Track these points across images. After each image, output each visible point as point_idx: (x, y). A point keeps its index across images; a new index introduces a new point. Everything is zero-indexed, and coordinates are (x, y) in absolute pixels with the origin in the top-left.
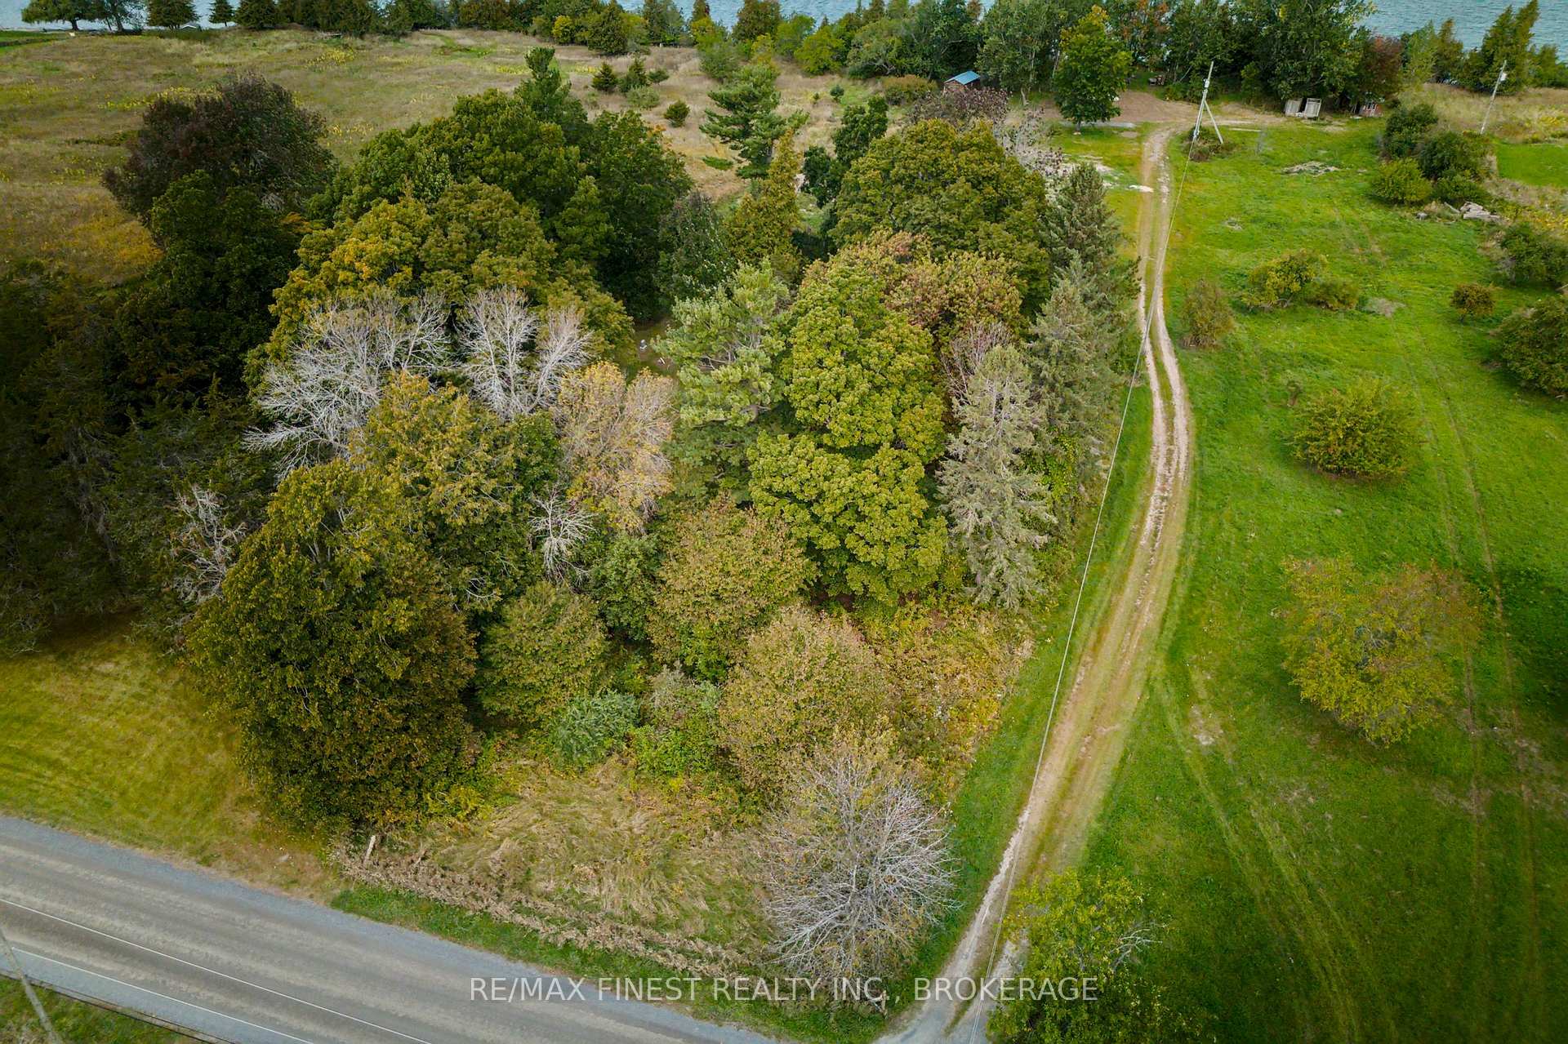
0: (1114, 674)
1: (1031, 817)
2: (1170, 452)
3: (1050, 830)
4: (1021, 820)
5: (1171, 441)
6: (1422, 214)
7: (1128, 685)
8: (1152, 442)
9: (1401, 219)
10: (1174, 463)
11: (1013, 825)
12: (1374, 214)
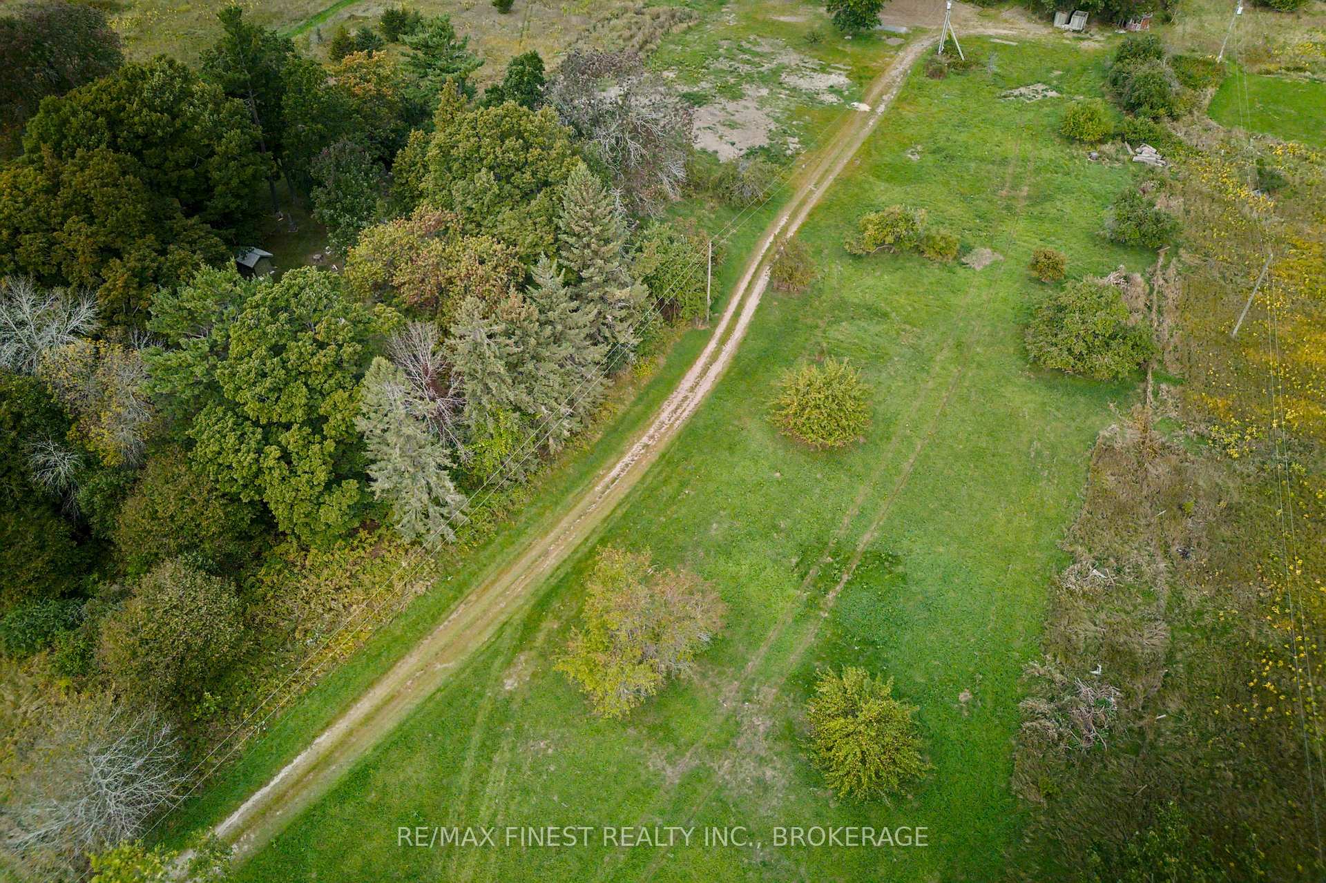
0: (485, 612)
1: (325, 741)
2: (686, 398)
3: (332, 752)
4: (318, 740)
5: (692, 389)
6: (1095, 154)
7: (488, 625)
8: (677, 388)
9: (1072, 158)
10: (679, 411)
11: (307, 744)
12: (1050, 152)
